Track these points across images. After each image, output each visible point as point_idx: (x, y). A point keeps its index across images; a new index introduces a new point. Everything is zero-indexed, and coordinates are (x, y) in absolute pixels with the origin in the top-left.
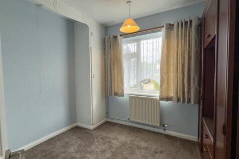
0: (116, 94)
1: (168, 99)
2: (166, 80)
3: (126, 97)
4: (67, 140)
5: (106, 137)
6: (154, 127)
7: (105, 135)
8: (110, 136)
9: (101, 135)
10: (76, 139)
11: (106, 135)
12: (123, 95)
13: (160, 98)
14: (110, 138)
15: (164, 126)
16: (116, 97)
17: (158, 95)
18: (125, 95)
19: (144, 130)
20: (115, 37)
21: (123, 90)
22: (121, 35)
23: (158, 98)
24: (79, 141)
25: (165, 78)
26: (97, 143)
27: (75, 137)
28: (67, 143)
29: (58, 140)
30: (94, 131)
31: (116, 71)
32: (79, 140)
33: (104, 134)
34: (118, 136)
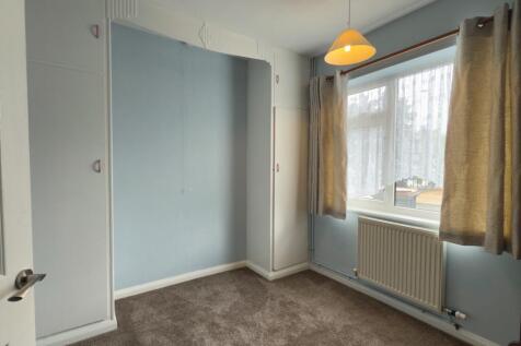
0: (328, 211)
1: (468, 238)
2: (461, 184)
3: (350, 220)
4: (219, 288)
5: (292, 302)
6: (425, 310)
7: (290, 297)
8: (303, 303)
9: (283, 296)
10: (235, 292)
11: (293, 299)
12: (343, 216)
13: (441, 233)
14: (298, 306)
15: (453, 314)
16: (330, 217)
17: (437, 223)
18: (348, 215)
19: (395, 310)
20: (331, 79)
21: (343, 203)
22: (343, 73)
23: (437, 232)
24: (237, 297)
25: (461, 176)
26: (267, 311)
27: (233, 288)
28: (216, 294)
29: (205, 285)
30: (274, 285)
31: (330, 158)
32: (238, 295)
33: (289, 295)
34: (320, 309)
